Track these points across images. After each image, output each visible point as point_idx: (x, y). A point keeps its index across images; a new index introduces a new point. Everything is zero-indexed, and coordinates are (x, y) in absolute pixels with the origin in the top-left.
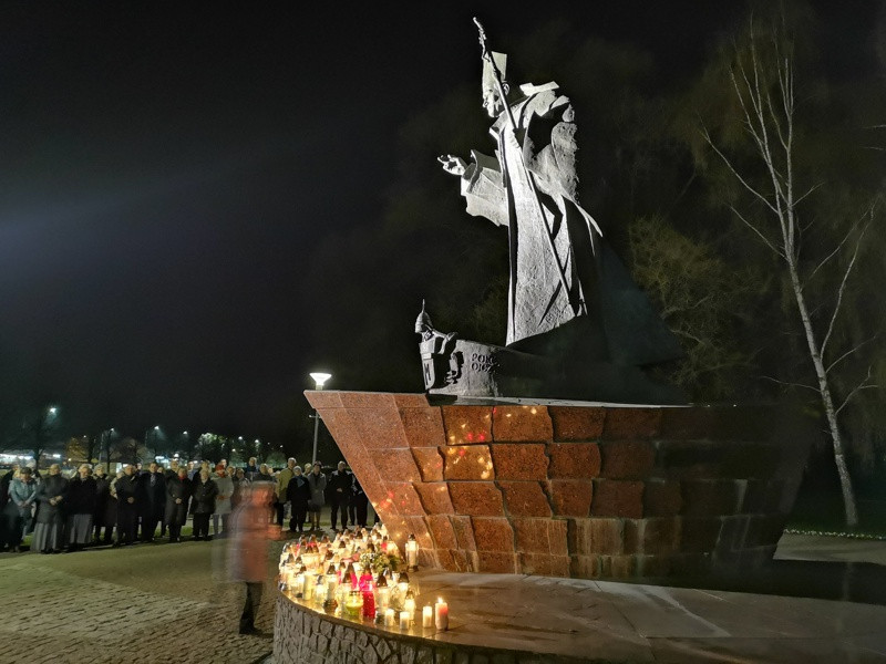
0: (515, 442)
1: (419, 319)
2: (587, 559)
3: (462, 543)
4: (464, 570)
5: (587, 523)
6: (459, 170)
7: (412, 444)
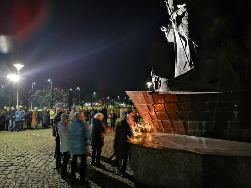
0: (169, 103)
1: (151, 72)
2: (189, 131)
3: (160, 126)
4: (161, 133)
5: (189, 122)
6: (165, 30)
7: (147, 104)
